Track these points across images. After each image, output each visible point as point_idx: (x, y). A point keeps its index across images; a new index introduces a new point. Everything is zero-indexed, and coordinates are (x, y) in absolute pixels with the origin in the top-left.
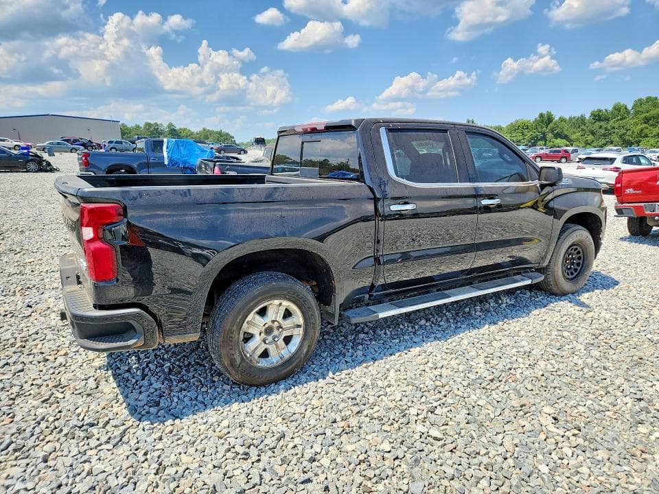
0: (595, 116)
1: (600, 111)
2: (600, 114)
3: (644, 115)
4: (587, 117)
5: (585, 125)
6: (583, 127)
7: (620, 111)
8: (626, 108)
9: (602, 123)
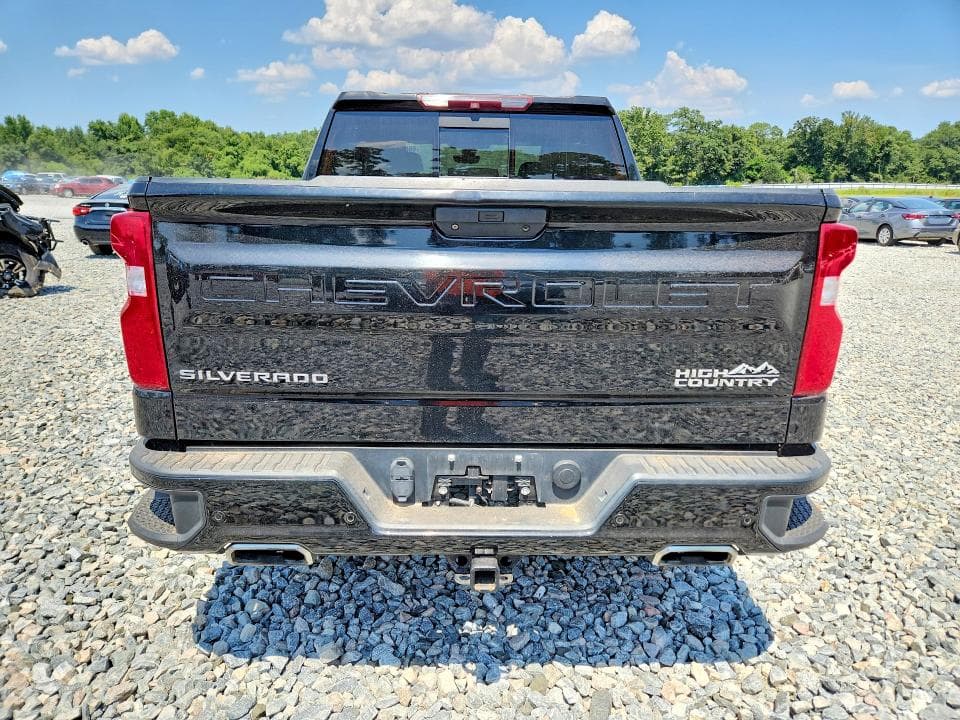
0: (97, 130)
1: (102, 123)
2: (104, 128)
3: (166, 135)
4: (85, 130)
5: (85, 143)
6: (82, 145)
7: (130, 127)
8: (138, 124)
9: (111, 143)
